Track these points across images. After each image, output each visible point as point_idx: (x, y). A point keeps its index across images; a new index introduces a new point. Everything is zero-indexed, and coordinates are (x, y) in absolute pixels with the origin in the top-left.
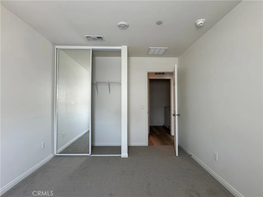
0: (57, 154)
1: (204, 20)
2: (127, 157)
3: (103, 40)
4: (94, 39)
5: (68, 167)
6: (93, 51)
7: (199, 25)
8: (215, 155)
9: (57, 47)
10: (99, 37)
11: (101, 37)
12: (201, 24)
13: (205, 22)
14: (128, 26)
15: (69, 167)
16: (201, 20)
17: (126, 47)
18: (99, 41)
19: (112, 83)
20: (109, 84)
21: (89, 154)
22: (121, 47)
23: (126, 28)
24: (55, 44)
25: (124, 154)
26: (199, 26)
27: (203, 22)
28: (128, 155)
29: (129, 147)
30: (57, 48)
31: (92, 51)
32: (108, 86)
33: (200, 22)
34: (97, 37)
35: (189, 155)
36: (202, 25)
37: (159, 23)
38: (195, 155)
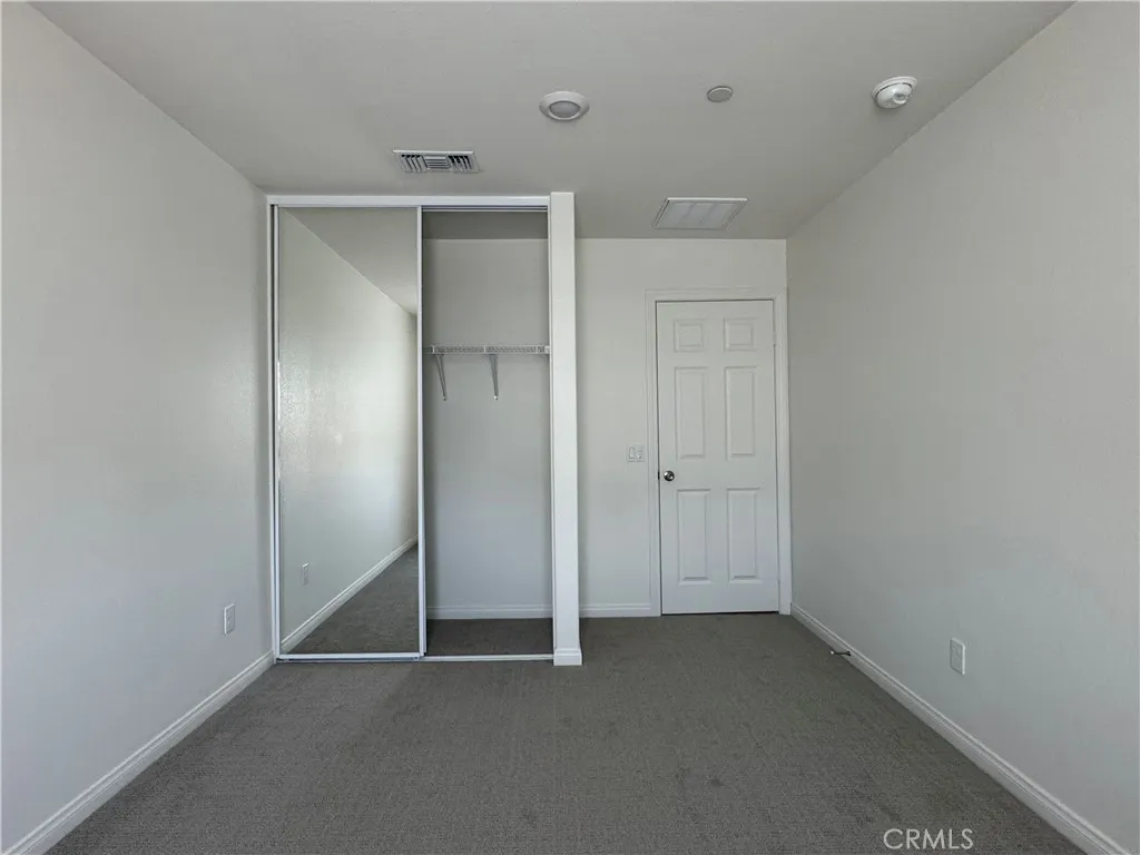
0: (281, 653)
1: (909, 79)
2: (580, 663)
3: (475, 169)
4: (437, 165)
5: (336, 705)
6: (429, 215)
7: (890, 101)
8: (954, 649)
9: (272, 199)
10: (456, 157)
11: (466, 157)
12: (899, 96)
13: (915, 90)
14: (587, 109)
15: (340, 708)
16: (901, 79)
17: (571, 194)
18: (453, 174)
19: (505, 350)
20: (492, 356)
21: (418, 651)
22: (547, 198)
23: (578, 118)
24: (265, 187)
25: (567, 651)
26: (890, 105)
27: (906, 90)
28: (580, 654)
29: (584, 623)
30: (273, 206)
31: (423, 213)
32: (487, 366)
33: (894, 90)
34: (450, 157)
35: (838, 651)
36: (903, 102)
37: (719, 95)
38: (863, 652)
